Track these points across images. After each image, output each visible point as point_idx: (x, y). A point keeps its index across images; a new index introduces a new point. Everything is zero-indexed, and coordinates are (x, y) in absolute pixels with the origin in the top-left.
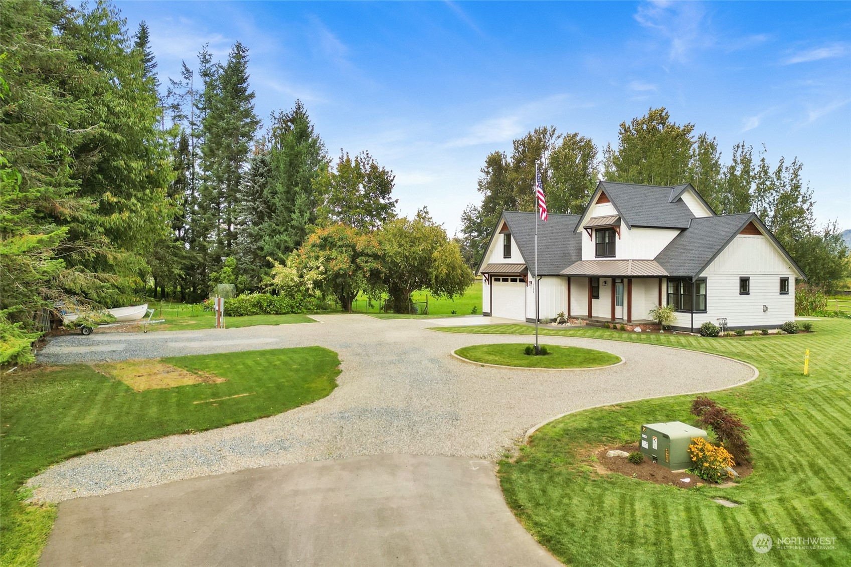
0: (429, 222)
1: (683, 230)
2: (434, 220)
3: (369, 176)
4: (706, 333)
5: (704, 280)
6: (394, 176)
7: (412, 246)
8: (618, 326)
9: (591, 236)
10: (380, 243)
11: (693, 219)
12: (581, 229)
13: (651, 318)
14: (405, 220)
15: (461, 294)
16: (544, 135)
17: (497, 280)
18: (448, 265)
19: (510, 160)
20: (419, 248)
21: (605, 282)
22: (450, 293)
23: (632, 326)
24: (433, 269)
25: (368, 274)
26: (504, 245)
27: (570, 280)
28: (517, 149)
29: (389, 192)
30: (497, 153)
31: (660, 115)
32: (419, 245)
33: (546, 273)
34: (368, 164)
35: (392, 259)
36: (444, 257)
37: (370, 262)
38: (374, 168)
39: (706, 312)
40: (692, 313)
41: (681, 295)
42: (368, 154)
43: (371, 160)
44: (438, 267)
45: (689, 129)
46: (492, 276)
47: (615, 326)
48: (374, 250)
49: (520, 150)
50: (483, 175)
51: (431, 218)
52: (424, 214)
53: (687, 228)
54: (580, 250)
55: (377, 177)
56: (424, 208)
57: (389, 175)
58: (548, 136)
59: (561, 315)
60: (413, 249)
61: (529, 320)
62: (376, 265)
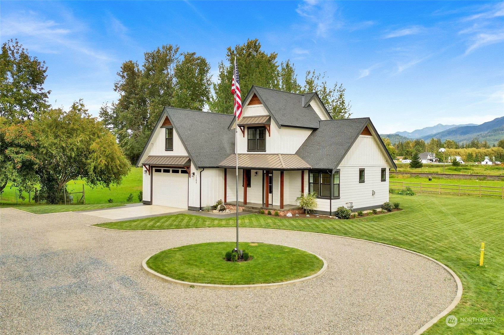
0: (85, 113)
1: (314, 130)
2: (89, 112)
3: (18, 64)
4: (342, 216)
5: (338, 172)
6: (47, 68)
7: (69, 137)
8: (273, 212)
9: (243, 132)
10: (33, 133)
11: (320, 121)
12: (235, 126)
13: (298, 204)
14: (59, 111)
15: (118, 183)
16: (169, 51)
17: (158, 171)
18: (107, 156)
19: (141, 68)
20: (78, 140)
21: (256, 173)
22: (107, 182)
23: (284, 211)
24: (92, 160)
25: (19, 165)
26: (166, 139)
27: (226, 171)
28: (148, 60)
29: (41, 82)
30: (131, 62)
31: (255, 45)
32: (76, 136)
33: (208, 165)
34: (17, 53)
35: (47, 150)
36: (102, 149)
37: (22, 153)
38: (24, 57)
39: (339, 198)
40: (331, 199)
41: (321, 184)
42: (17, 43)
43: (21, 49)
44: (97, 158)
45: (273, 57)
46: (152, 167)
47: (270, 212)
48: (27, 141)
49: (150, 60)
50: (120, 78)
51: (87, 111)
52: (80, 107)
53: (318, 129)
54: (233, 144)
55: (28, 67)
56: (80, 100)
57: (42, 65)
58: (173, 52)
59: (219, 203)
60: (70, 141)
61: (191, 209)
62: (28, 156)
